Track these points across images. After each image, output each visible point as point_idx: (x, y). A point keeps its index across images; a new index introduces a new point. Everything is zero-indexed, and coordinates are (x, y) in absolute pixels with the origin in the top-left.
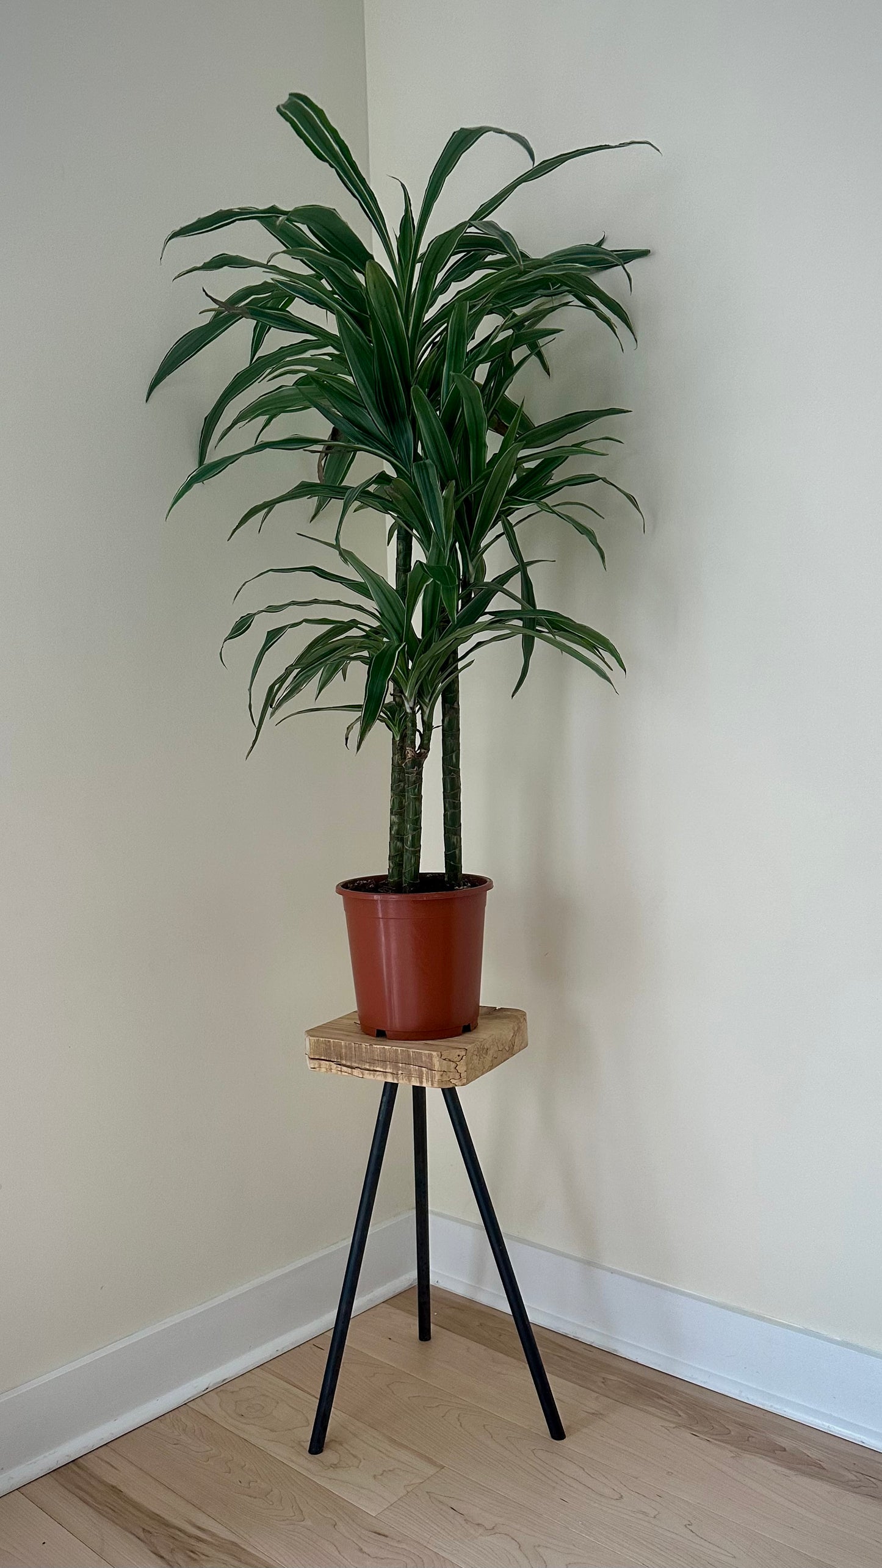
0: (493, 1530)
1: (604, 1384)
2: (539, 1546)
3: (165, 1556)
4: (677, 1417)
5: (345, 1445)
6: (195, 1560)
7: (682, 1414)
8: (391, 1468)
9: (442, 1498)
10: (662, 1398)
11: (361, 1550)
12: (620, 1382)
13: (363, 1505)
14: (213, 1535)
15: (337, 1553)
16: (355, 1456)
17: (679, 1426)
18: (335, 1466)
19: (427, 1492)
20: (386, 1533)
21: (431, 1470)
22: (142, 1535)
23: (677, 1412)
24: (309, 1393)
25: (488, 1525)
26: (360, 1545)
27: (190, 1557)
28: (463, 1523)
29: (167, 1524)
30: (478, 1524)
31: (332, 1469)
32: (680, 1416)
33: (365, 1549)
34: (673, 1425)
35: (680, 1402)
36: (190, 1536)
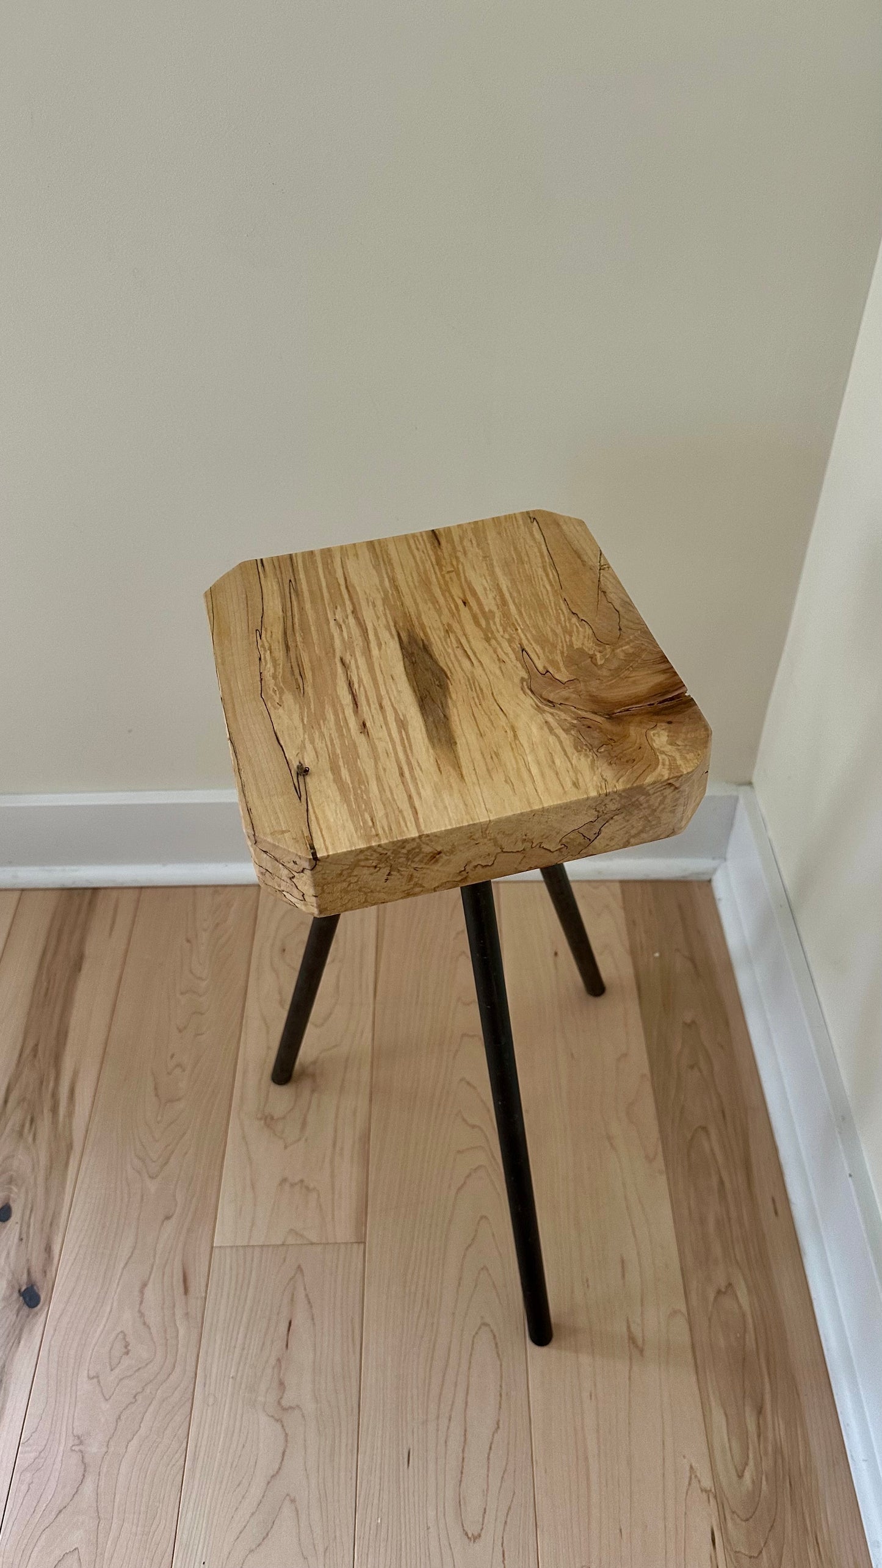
0: (282, 1411)
1: (716, 1298)
2: (293, 1501)
3: (9, 1105)
4: (733, 1472)
5: (316, 1095)
6: (21, 1134)
7: (747, 1475)
8: (312, 1186)
9: (301, 1295)
10: (760, 1411)
11: (144, 1285)
12: (744, 1315)
13: (226, 1212)
14: (70, 1114)
15: (122, 1265)
16: (304, 1124)
17: (716, 1495)
18: (268, 1121)
19: (299, 1267)
20: (191, 1289)
21: (343, 1231)
22: (27, 1051)
23: (746, 1464)
24: (376, 973)
25: (289, 1398)
26: (151, 1280)
27: (23, 1126)
28: (273, 1361)
29: (57, 1059)
30: (281, 1384)
31: (263, 1122)
32: (740, 1476)
33: (149, 1292)
34: (707, 1483)
35: (778, 1451)
36: (55, 1095)
